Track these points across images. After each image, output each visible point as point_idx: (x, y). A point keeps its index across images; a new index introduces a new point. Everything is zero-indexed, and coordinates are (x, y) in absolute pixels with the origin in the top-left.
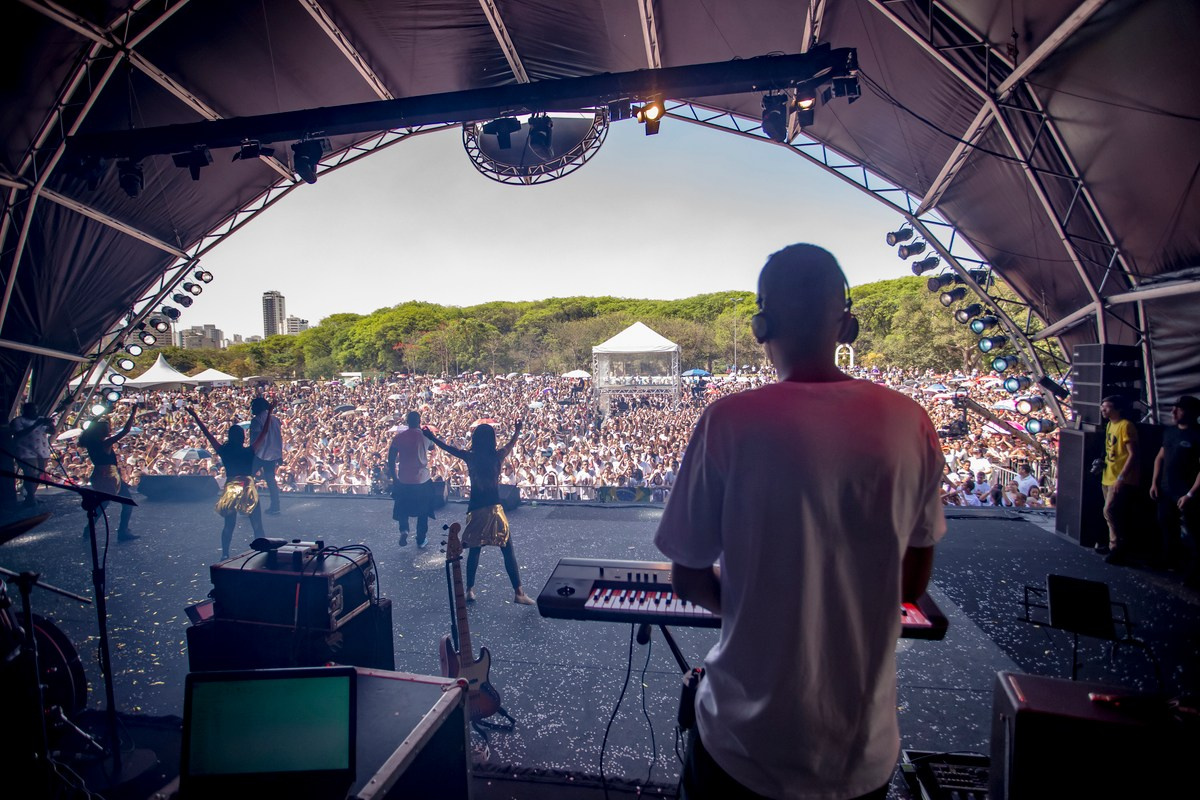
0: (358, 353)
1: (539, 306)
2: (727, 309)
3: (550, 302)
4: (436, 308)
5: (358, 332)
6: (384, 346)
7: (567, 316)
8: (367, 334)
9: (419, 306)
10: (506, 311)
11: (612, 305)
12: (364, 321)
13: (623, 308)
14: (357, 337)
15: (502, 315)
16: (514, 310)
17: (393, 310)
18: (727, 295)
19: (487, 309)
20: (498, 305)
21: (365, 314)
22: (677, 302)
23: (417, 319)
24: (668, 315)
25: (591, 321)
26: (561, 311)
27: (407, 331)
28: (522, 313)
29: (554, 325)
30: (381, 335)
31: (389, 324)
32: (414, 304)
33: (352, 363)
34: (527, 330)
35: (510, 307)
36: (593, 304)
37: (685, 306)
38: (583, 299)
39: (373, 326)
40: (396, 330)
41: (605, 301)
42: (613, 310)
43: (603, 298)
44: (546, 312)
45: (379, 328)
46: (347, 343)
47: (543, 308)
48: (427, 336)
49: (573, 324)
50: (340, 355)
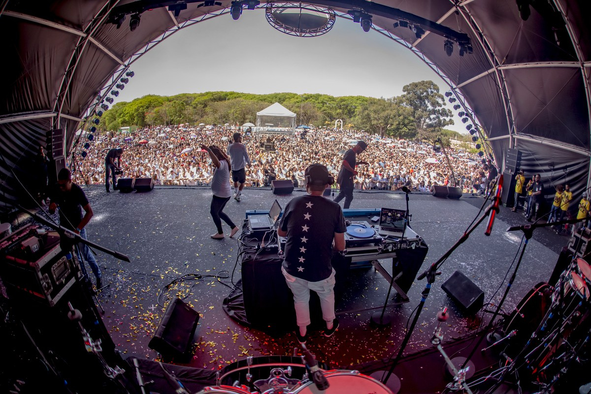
0: (127, 119)
1: (202, 95)
2: (287, 100)
3: (207, 93)
4: (159, 97)
5: (127, 109)
6: (137, 115)
7: (215, 100)
8: (131, 110)
9: (152, 96)
10: (187, 98)
11: (235, 95)
12: (129, 105)
13: (240, 97)
14: (126, 112)
15: (186, 99)
16: (191, 97)
17: (141, 99)
18: (287, 94)
19: (180, 97)
20: (184, 95)
21: (129, 101)
22: (265, 95)
23: (151, 102)
24: (262, 100)
25: (227, 102)
26: (212, 98)
27: (147, 108)
28: (195, 98)
29: (211, 103)
30: (137, 110)
31: (140, 105)
32: (150, 96)
33: (124, 123)
34: (197, 106)
35: (190, 96)
36: (227, 95)
37: (269, 97)
38: (222, 92)
39: (133, 106)
40: (142, 107)
41: (232, 93)
42: (235, 98)
43: (231, 92)
44: (206, 98)
45: (136, 107)
46: (122, 115)
47: (204, 96)
48: (156, 109)
49: (220, 103)
50: (120, 120)
